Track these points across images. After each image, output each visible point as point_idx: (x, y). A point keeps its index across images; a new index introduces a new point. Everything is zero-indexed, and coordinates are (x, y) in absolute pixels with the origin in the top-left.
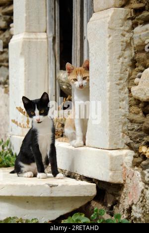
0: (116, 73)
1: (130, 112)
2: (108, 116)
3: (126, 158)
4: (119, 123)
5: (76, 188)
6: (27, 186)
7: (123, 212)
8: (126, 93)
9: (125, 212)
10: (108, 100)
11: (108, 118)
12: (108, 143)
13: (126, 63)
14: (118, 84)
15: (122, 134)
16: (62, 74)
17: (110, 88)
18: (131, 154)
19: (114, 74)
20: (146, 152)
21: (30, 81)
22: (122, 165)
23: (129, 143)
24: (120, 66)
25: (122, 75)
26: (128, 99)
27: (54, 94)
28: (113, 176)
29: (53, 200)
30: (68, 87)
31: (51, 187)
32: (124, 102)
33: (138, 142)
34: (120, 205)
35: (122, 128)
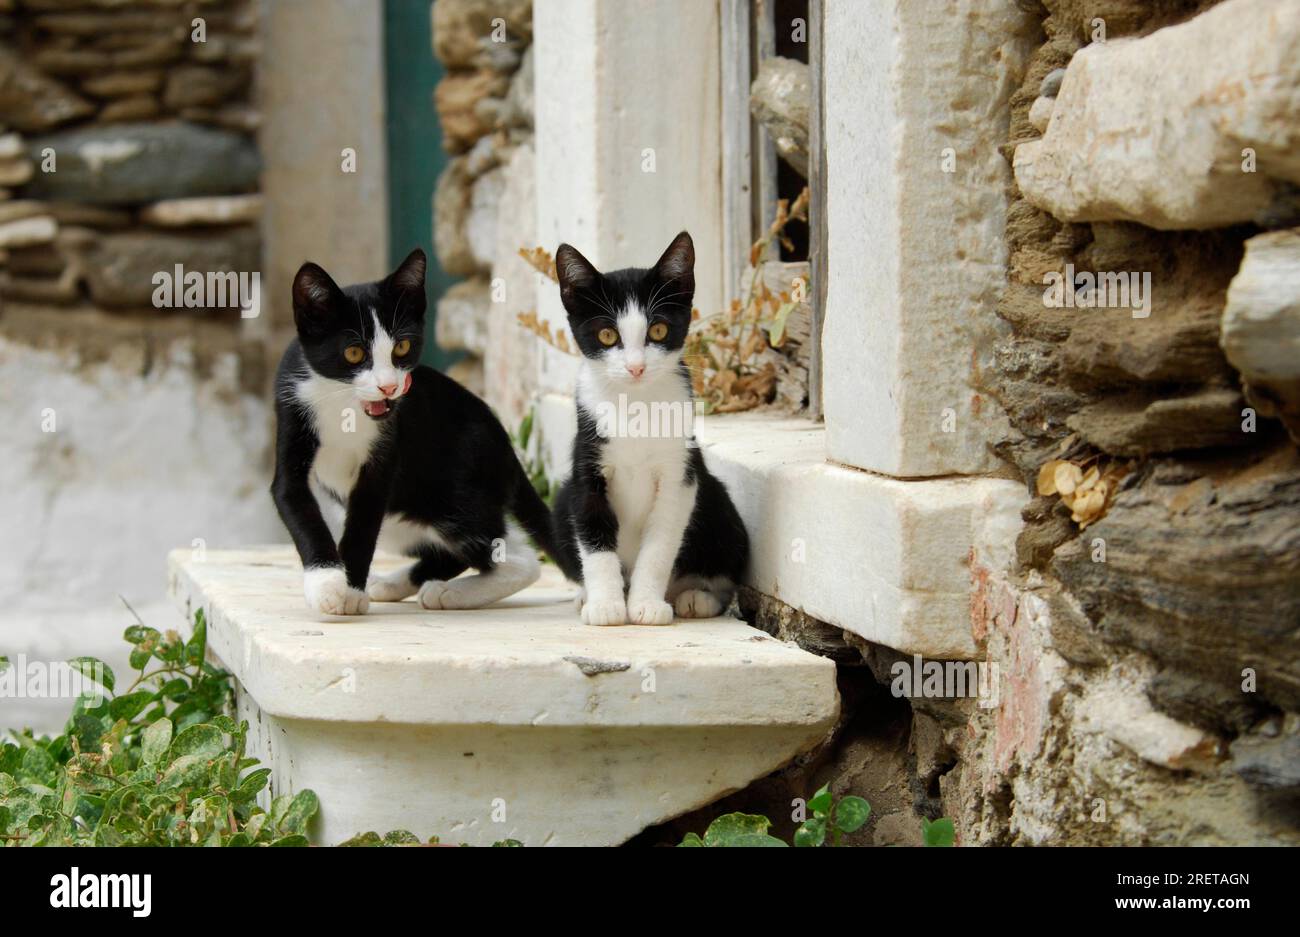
0: (938, 71)
1: (1012, 278)
2: (897, 299)
3: (990, 522)
4: (954, 338)
5: (729, 680)
6: (464, 669)
7: (978, 809)
8: (991, 179)
9: (988, 809)
10: (894, 212)
11: (897, 312)
12: (899, 444)
13: (992, 16)
14: (948, 131)
15: (973, 393)
16: (775, 79)
17: (905, 147)
18: (1012, 500)
19: (930, 78)
20: (1074, 496)
21: (623, 114)
22: (966, 562)
23: (1005, 444)
24: (962, 34)
25: (973, 79)
26: (1002, 206)
27: (747, 181)
28: (921, 617)
29: (605, 744)
30: (797, 140)
31: (592, 675)
32: (983, 227)
33: (1043, 441)
34: (964, 773)
35: (973, 364)
